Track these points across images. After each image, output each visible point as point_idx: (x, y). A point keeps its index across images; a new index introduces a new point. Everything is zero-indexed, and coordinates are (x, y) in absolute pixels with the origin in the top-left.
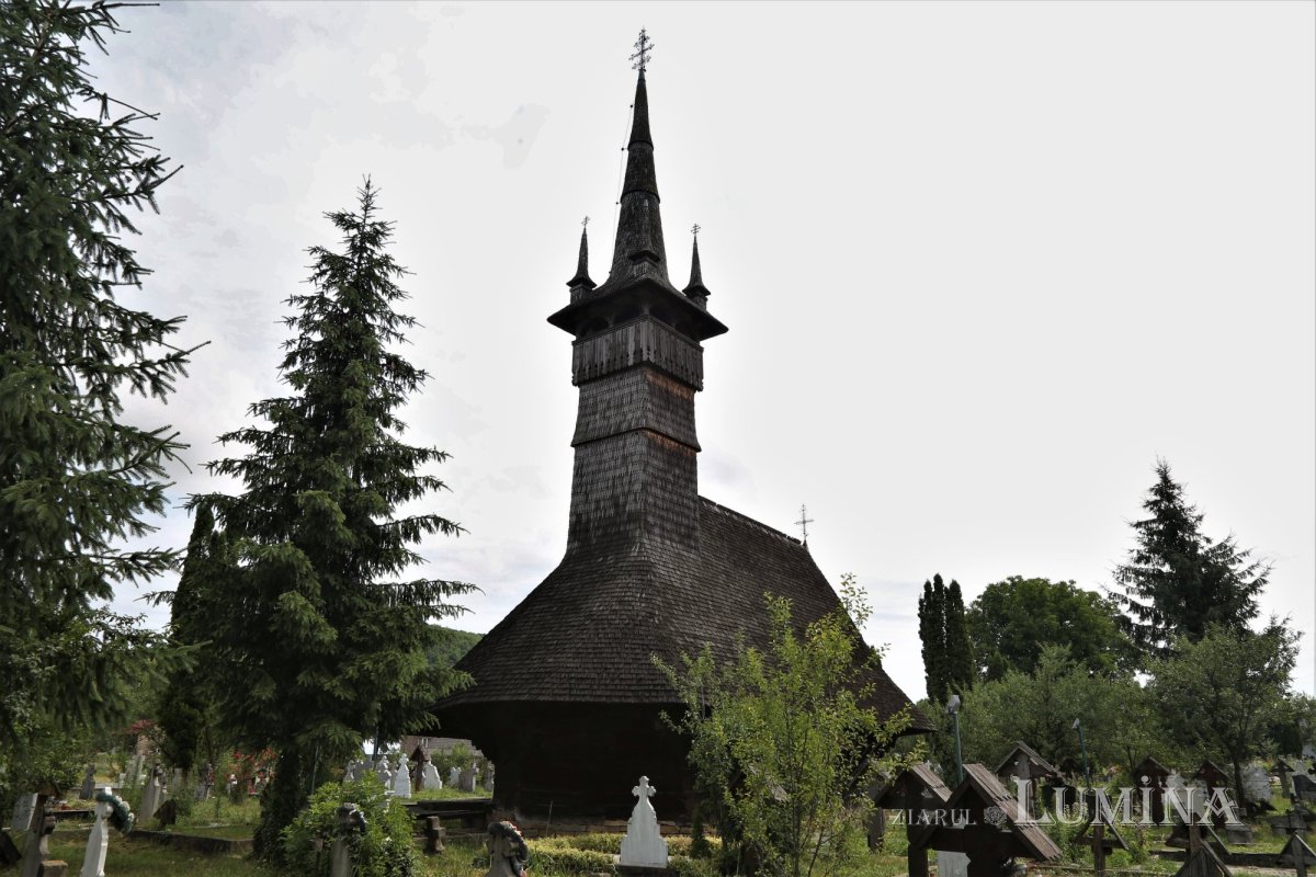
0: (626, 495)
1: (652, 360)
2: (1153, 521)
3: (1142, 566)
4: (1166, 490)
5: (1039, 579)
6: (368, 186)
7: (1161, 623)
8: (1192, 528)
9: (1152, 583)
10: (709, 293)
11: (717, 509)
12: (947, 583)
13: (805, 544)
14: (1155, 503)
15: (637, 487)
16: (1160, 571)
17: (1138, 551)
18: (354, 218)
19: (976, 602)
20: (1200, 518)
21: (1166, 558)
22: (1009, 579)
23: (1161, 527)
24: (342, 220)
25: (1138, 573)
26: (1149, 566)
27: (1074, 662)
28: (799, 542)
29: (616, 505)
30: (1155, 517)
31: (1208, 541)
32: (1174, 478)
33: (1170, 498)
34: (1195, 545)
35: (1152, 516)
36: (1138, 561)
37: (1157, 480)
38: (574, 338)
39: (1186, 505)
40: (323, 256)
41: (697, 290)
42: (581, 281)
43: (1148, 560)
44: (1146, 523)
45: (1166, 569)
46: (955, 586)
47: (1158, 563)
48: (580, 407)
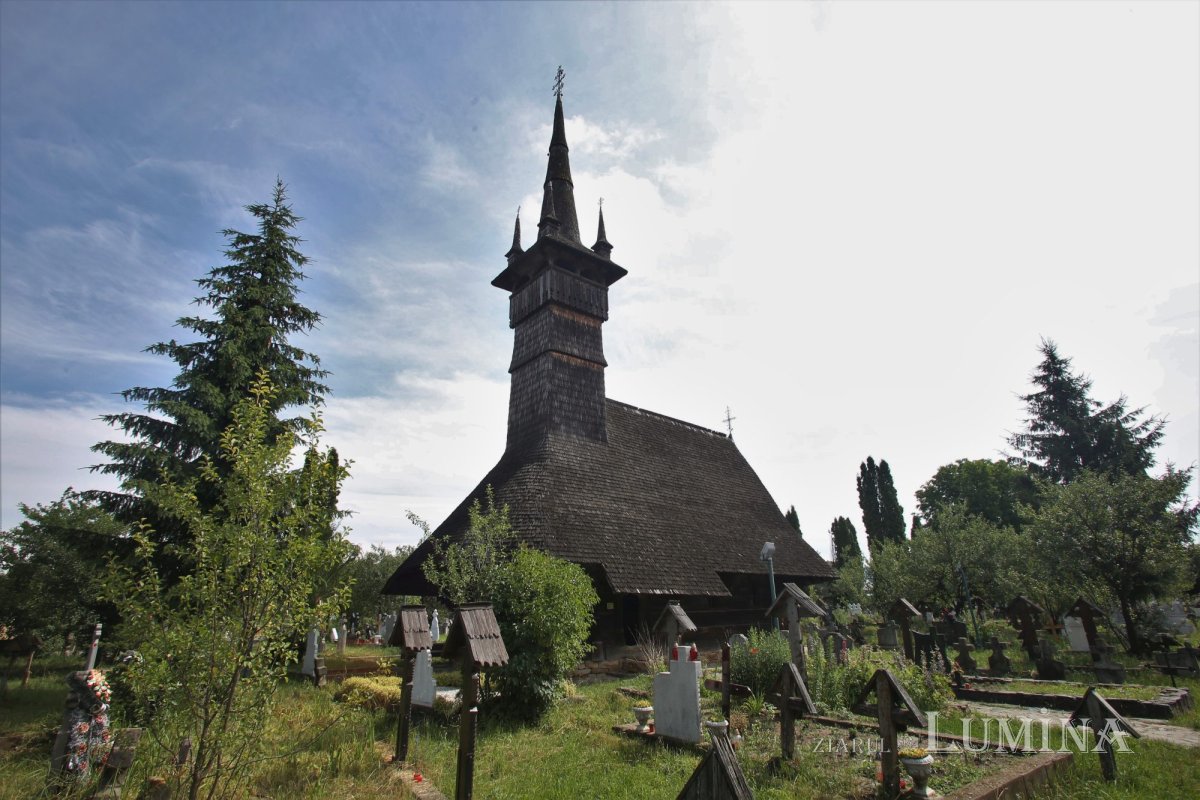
0: (538, 403)
1: (554, 298)
2: (1043, 393)
3: (1039, 433)
4: (1053, 365)
5: (983, 460)
6: (280, 184)
7: (1059, 479)
8: (1080, 394)
9: (1048, 446)
10: (612, 247)
11: (638, 412)
12: (877, 463)
13: (730, 436)
14: (1044, 378)
15: (545, 395)
16: (1055, 435)
17: (1033, 421)
18: (269, 209)
19: (932, 481)
20: (1087, 386)
21: (1060, 424)
22: (957, 461)
23: (1051, 397)
24: (256, 210)
25: (1034, 439)
26: (1045, 433)
27: (972, 516)
28: (725, 435)
29: (533, 411)
30: (1044, 390)
31: (1099, 404)
32: (1061, 355)
33: (1059, 372)
34: (1084, 409)
35: (1040, 389)
36: (1034, 428)
37: (1043, 358)
38: (510, 293)
39: (1075, 375)
40: (238, 238)
41: (603, 246)
42: (515, 253)
43: (1043, 428)
44: (1037, 395)
45: (1060, 433)
46: (884, 464)
47: (1052, 429)
48: (516, 343)
